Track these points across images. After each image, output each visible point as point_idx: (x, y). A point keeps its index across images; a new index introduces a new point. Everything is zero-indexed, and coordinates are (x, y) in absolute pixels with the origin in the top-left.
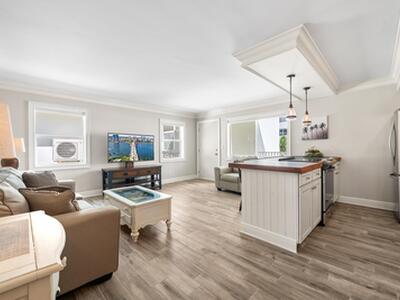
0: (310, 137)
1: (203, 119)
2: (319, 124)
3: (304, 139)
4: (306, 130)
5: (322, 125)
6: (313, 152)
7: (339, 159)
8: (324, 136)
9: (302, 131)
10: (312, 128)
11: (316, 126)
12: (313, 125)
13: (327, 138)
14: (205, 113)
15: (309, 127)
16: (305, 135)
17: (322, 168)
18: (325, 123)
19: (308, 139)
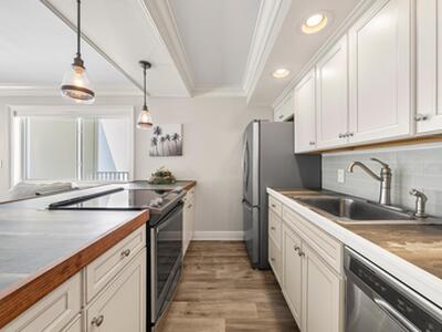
0: (160, 152)
2: (172, 135)
3: (152, 155)
4: (155, 141)
5: (176, 137)
6: (161, 174)
8: (178, 152)
9: (149, 142)
10: (163, 139)
11: (168, 137)
12: (164, 135)
13: (181, 155)
15: (160, 137)
16: (153, 149)
17: (148, 223)
18: (179, 133)
19: (158, 155)
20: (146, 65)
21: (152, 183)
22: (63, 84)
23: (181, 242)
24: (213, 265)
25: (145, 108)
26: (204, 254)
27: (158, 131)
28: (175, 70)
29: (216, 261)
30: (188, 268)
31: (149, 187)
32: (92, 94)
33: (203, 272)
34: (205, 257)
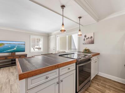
1: (51, 36)
2: (90, 37)
3: (83, 44)
4: (84, 40)
5: (91, 37)
6: (86, 50)
7: (99, 54)
8: (92, 42)
9: (83, 40)
10: (87, 39)
11: (89, 38)
12: (87, 37)
13: (93, 43)
14: (51, 33)
15: (86, 38)
16: (84, 42)
17: (76, 63)
18: (93, 36)
19: (85, 44)
20: (80, 18)
21: (83, 52)
22: (61, 30)
23: (90, 73)
24: (105, 87)
25: (80, 30)
26: (101, 82)
27: (85, 36)
28: (89, 16)
29: (107, 86)
30: (94, 83)
31: (82, 54)
32: (65, 31)
33: (100, 88)
34: (102, 83)
